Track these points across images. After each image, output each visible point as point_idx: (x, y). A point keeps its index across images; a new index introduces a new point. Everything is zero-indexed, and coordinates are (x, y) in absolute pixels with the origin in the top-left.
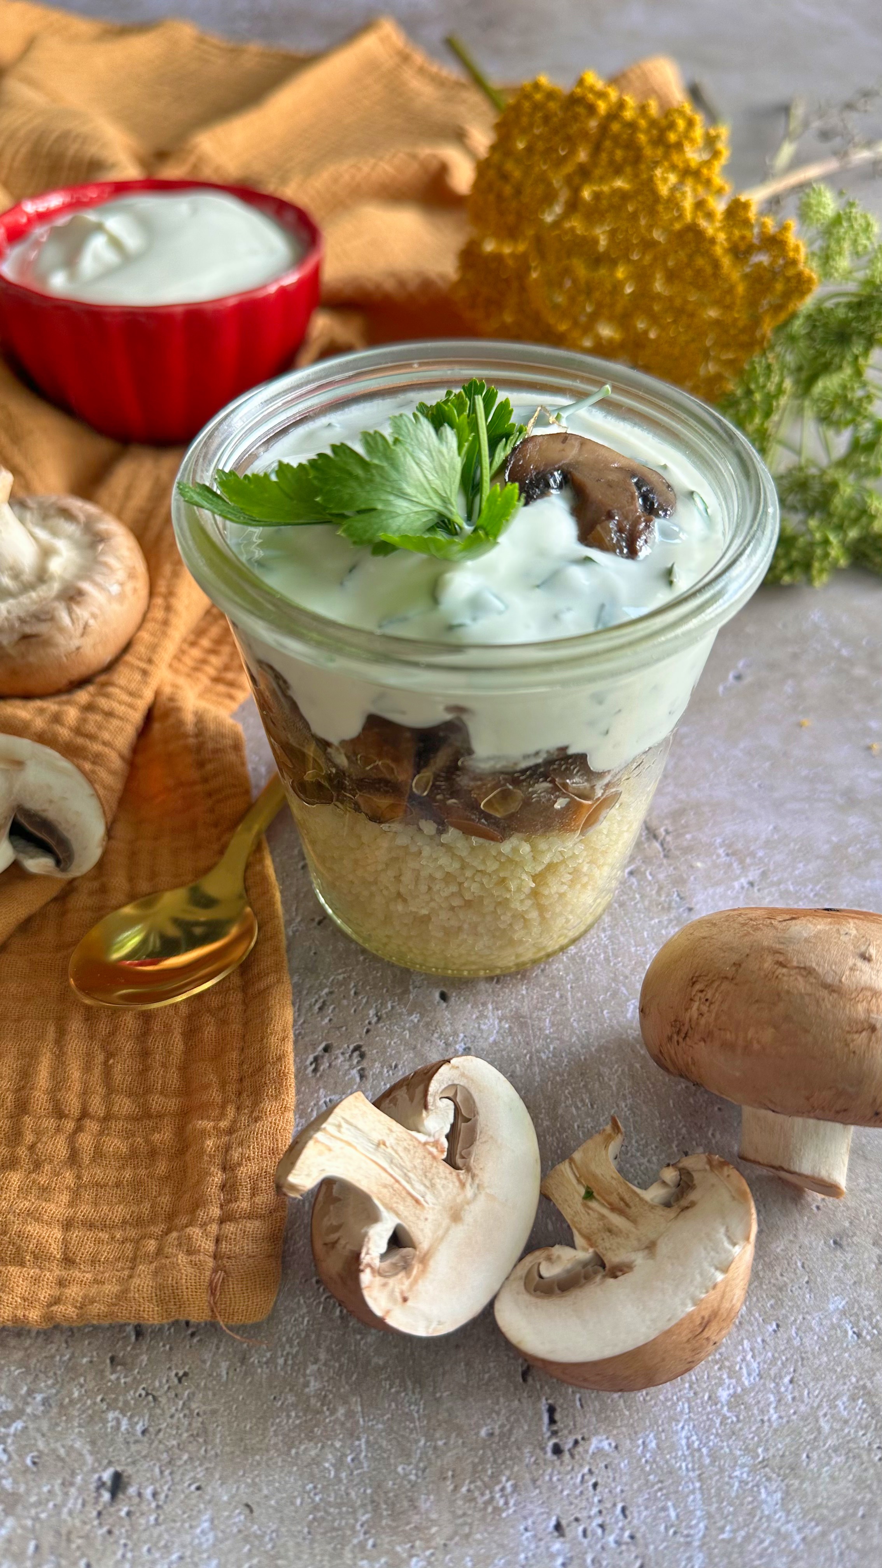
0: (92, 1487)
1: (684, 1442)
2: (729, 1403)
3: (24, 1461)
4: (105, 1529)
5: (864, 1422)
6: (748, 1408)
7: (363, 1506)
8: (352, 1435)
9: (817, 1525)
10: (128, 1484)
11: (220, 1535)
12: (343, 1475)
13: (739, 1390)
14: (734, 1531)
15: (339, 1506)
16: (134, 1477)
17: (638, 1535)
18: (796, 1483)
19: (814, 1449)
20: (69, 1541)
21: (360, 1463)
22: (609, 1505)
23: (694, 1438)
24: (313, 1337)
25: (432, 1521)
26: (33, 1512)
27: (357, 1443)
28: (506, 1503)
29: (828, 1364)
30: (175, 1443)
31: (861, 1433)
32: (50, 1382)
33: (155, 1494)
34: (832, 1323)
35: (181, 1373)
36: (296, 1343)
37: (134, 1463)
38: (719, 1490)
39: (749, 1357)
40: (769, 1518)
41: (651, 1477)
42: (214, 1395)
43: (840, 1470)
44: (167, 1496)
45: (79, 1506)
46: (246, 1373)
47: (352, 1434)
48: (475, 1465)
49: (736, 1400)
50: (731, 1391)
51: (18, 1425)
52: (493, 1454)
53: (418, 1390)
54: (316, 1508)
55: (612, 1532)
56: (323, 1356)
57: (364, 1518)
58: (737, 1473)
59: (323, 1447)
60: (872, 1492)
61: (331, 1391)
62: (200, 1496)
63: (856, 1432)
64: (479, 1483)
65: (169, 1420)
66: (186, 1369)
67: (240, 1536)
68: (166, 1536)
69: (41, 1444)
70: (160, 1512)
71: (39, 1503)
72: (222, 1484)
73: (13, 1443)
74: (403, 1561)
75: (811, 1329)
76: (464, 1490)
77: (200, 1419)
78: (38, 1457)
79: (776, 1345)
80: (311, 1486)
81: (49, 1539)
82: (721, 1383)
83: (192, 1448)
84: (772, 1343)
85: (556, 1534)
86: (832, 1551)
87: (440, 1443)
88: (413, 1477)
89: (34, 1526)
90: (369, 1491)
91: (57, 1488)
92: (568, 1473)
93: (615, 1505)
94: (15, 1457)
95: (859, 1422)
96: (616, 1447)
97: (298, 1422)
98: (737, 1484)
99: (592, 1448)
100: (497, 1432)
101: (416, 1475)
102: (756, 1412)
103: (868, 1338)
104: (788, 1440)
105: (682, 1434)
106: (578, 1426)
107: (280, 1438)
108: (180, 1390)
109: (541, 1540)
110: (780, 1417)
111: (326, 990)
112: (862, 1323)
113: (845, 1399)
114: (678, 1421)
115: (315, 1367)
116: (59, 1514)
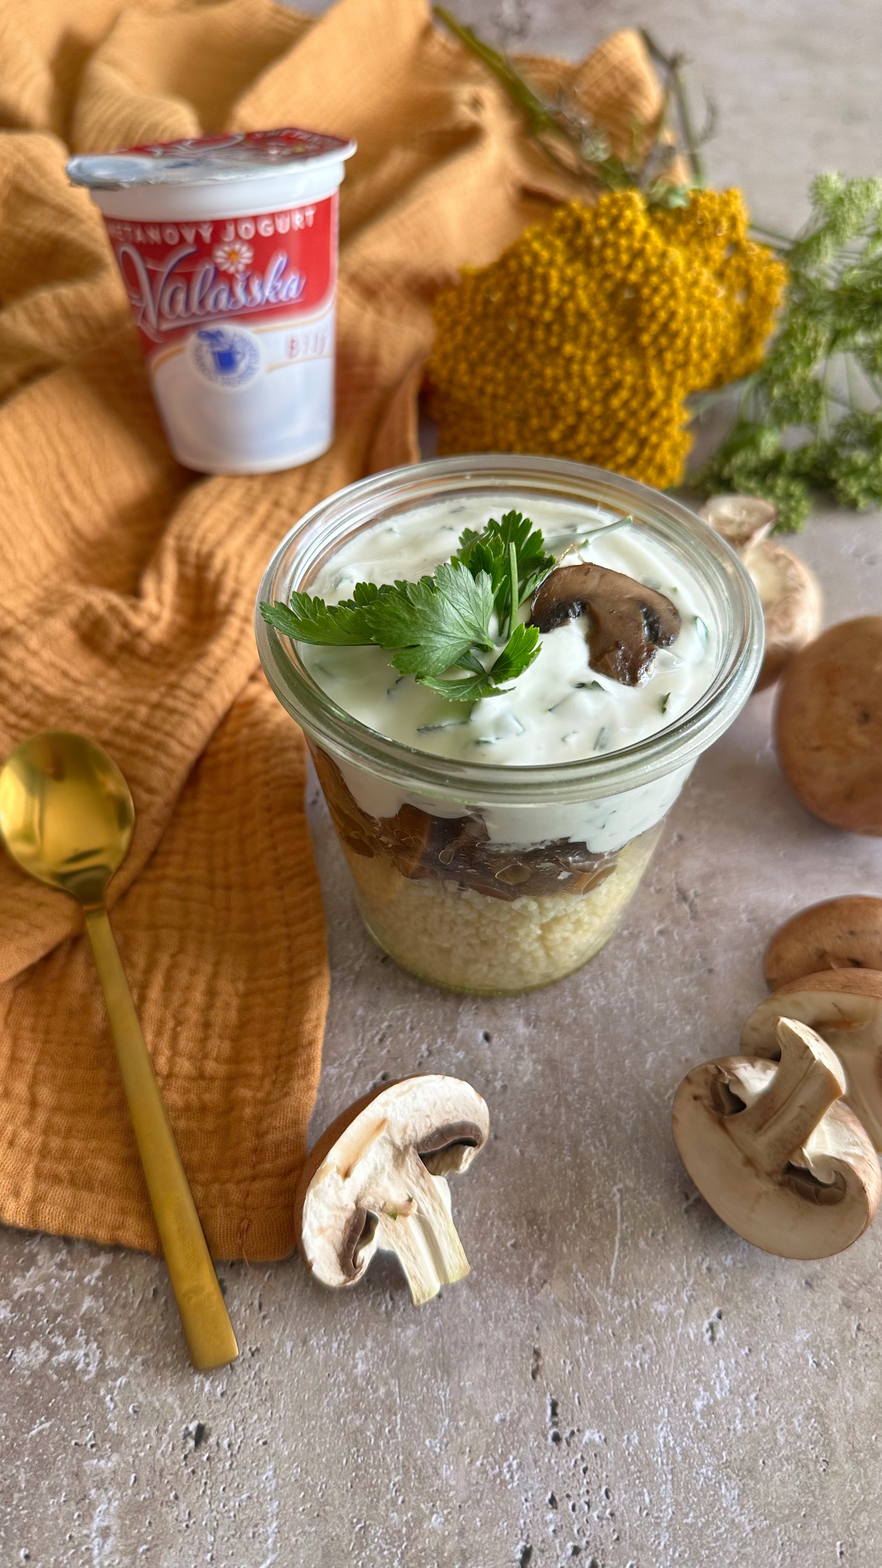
0: (181, 1435)
1: (661, 1441)
2: (702, 1412)
3: (127, 1410)
4: (190, 1470)
5: (814, 1438)
6: (718, 1417)
7: (396, 1469)
8: (390, 1411)
9: (765, 1519)
10: (210, 1434)
11: (281, 1482)
12: (382, 1443)
13: (712, 1401)
14: (696, 1518)
15: (377, 1468)
16: (214, 1429)
17: (617, 1514)
18: (752, 1483)
19: (769, 1456)
20: (161, 1475)
21: (395, 1433)
22: (595, 1487)
23: (671, 1438)
24: (362, 1327)
25: (450, 1486)
26: (134, 1451)
27: (394, 1418)
28: (512, 1477)
29: (789, 1387)
30: (247, 1405)
31: (810, 1447)
32: (148, 1347)
33: (230, 1445)
34: (796, 1353)
35: (253, 1349)
36: (348, 1330)
37: (214, 1418)
38: (687, 1482)
39: (723, 1375)
40: (726, 1510)
41: (632, 1467)
42: (280, 1368)
43: (789, 1476)
44: (239, 1447)
45: (170, 1449)
46: (306, 1352)
48: (488, 1445)
49: (708, 1411)
50: (705, 1402)
51: (122, 1380)
52: (504, 1437)
53: (446, 1378)
54: (358, 1468)
55: (596, 1508)
56: (369, 1344)
57: (396, 1480)
58: (704, 1471)
59: (366, 1418)
60: (814, 1496)
61: (375, 1374)
62: (266, 1449)
63: (807, 1446)
64: (491, 1459)
65: (243, 1386)
66: (259, 1345)
67: (296, 1486)
68: (238, 1479)
69: (141, 1397)
70: (234, 1459)
71: (138, 1444)
72: (283, 1442)
73: (118, 1394)
74: (425, 1516)
75: (778, 1356)
76: (478, 1463)
77: (268, 1388)
78: (139, 1407)
79: (747, 1366)
80: (355, 1449)
81: (145, 1474)
82: (697, 1394)
83: (261, 1410)
84: (743, 1365)
85: (550, 1506)
86: (776, 1540)
87: (461, 1424)
88: (438, 1450)
89: (134, 1461)
90: (401, 1458)
91: (152, 1433)
92: (564, 1457)
93: (600, 1487)
94: (120, 1406)
95: (810, 1438)
96: (605, 1440)
97: (346, 1396)
98: (702, 1479)
99: (585, 1439)
100: (508, 1418)
101: (440, 1448)
102: (724, 1421)
103: (826, 1367)
104: (749, 1447)
105: (661, 1434)
106: (576, 1418)
107: (332, 1408)
108: (252, 1362)
109: (538, 1509)
110: (744, 1428)
111: (386, 1024)
112: (822, 1354)
113: (800, 1417)
114: (658, 1423)
115: (363, 1352)
116: (154, 1454)
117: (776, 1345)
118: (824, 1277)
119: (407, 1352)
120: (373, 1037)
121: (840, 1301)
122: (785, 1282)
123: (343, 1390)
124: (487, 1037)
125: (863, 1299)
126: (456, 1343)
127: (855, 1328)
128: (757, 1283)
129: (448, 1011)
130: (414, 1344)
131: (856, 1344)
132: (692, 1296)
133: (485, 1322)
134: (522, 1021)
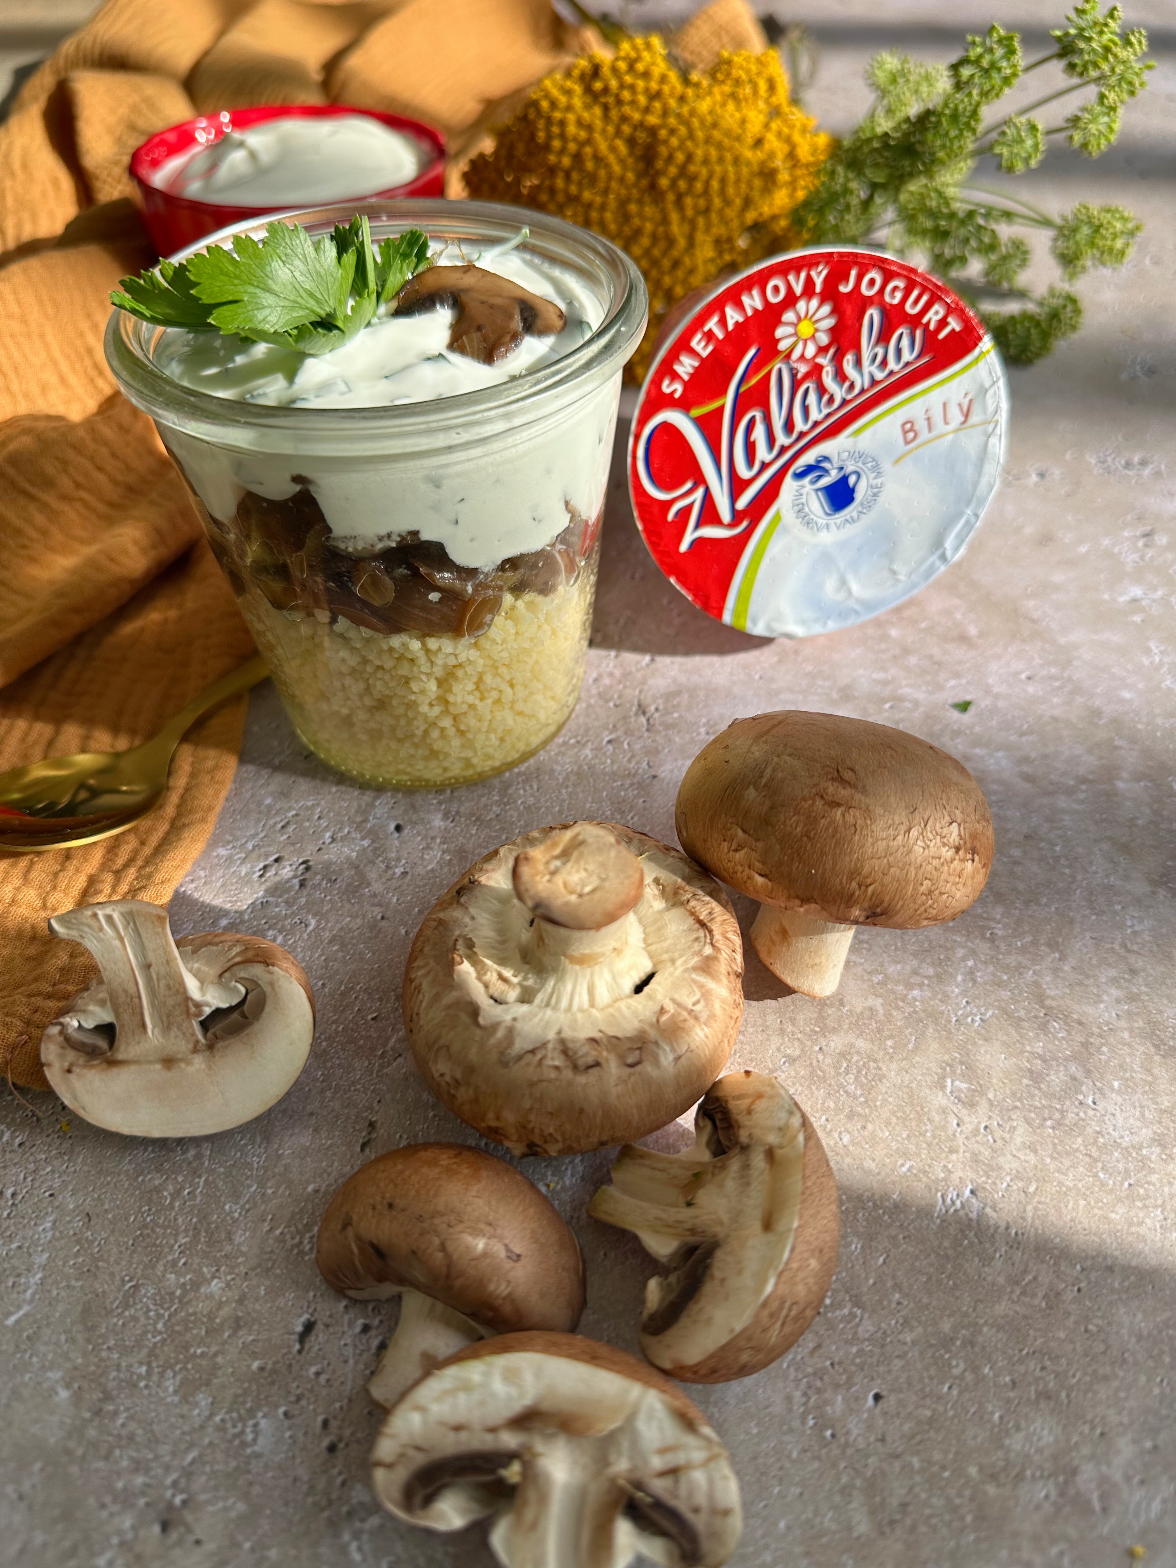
7: (186, 1231)
11: (57, 1234)
12: (177, 1204)
15: (165, 1228)
21: (194, 1196)
25: (241, 1252)
27: (197, 1180)
30: (44, 1156)
33: (13, 1195)
44: (23, 1198)
47: (196, 1173)
48: (293, 1213)
52: (313, 1207)
53: (266, 1146)
54: (145, 1226)
57: (183, 1241)
59: (167, 1179)
62: (51, 1202)
64: (293, 1228)
65: (46, 1140)
67: (74, 1238)
68: (13, 1228)
70: (14, 1209)
72: (73, 1195)
74: (205, 1280)
76: (278, 1232)
77: (71, 1142)
80: (146, 1208)
83: (55, 1163)
87: (269, 1191)
88: (236, 1215)
90: (195, 1220)
97: (153, 1156)
100: (323, 1189)
101: (240, 1214)
107: (133, 1167)
111: (293, 812)
120: (275, 824)
123: (151, 1149)
124: (398, 828)
126: (285, 1112)
129: (364, 802)
133: (322, 1091)
134: (440, 816)
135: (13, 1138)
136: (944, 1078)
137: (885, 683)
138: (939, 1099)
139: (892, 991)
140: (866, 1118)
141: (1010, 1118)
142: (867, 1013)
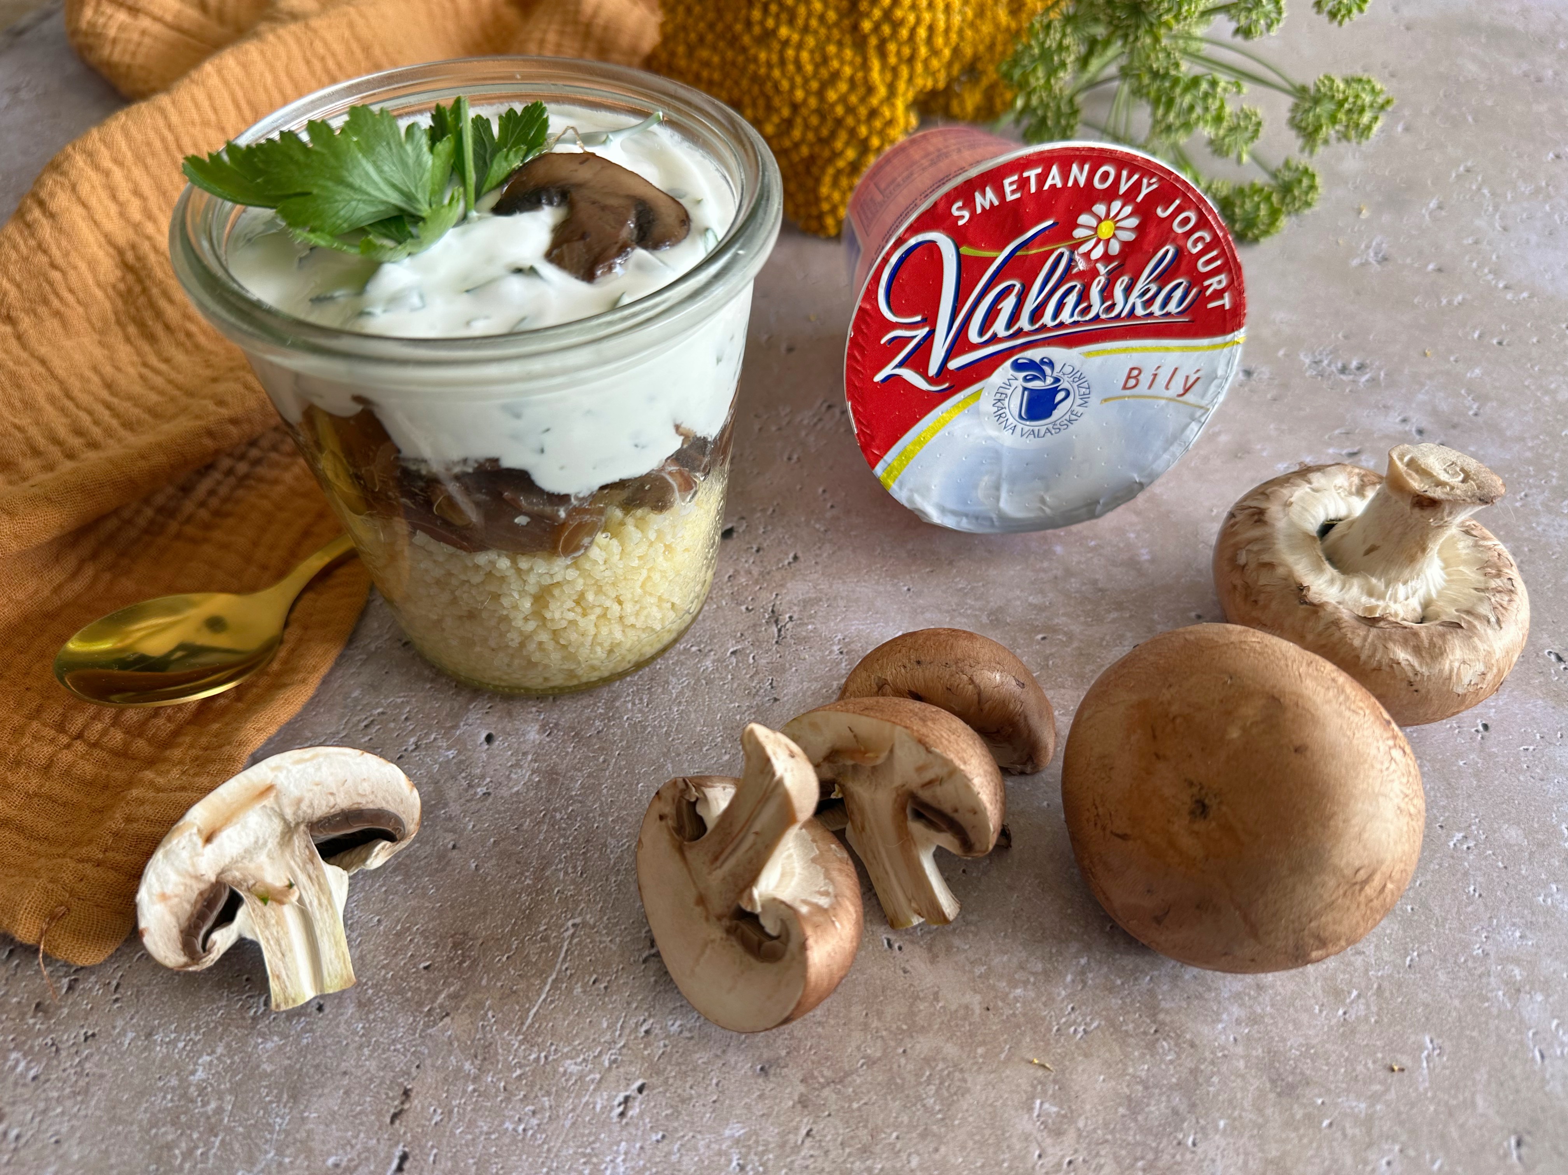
21: (207, 1158)
24: (220, 1029)
27: (213, 1139)
30: (56, 1094)
34: (720, 1149)
35: (89, 1033)
36: (202, 1031)
42: (109, 1060)
44: (28, 1141)
46: (145, 1048)
47: (213, 1131)
53: (290, 1104)
59: (181, 1134)
61: (212, 1085)
62: (56, 1149)
65: (60, 1072)
66: (96, 1031)
70: (15, 1154)
72: (80, 1143)
75: (696, 1149)
77: (87, 1079)
79: (653, 1155)
83: (68, 1103)
84: (649, 1152)
87: (287, 1160)
97: (170, 1105)
100: (344, 1164)
107: (148, 1115)
108: (82, 1048)
111: (381, 710)
115: (208, 1058)
117: (699, 1136)
118: (786, 1066)
119: (258, 1066)
120: (359, 721)
121: (796, 1098)
122: (736, 1063)
123: (169, 1097)
124: (489, 739)
125: (826, 1099)
126: (317, 1067)
127: (804, 1132)
128: (701, 1057)
129: (456, 705)
130: (270, 1060)
131: (799, 1152)
132: (615, 1061)
133: (361, 1047)
134: (537, 727)
135: (28, 1069)
136: (1032, 1098)
137: (1041, 609)
138: (1025, 1124)
139: (993, 987)
140: (940, 1139)
141: (1098, 1154)
142: (962, 1012)
